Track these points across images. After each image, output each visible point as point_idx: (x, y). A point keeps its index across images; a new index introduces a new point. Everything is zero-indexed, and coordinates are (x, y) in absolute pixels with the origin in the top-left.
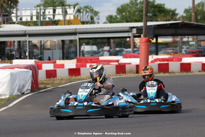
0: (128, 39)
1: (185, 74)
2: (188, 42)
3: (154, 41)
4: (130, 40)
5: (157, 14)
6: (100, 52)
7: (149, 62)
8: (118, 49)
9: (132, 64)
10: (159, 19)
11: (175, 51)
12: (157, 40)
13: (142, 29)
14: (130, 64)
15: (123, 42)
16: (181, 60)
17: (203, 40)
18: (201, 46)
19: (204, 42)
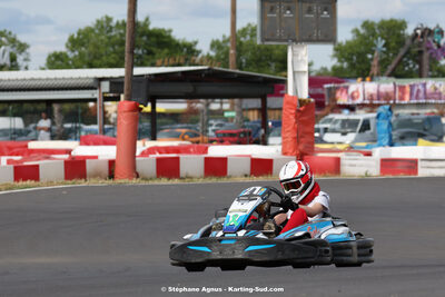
0: (91, 104)
1: (214, 180)
2: (220, 113)
3: (148, 109)
4: (95, 106)
5: (154, 49)
6: (29, 132)
7: (138, 153)
8: (68, 126)
9: (100, 158)
10: (159, 62)
11: (193, 131)
12: (154, 107)
13: (122, 83)
14: (96, 157)
15: (80, 111)
16: (206, 151)
17: (253, 109)
18: (248, 120)
19: (256, 113)
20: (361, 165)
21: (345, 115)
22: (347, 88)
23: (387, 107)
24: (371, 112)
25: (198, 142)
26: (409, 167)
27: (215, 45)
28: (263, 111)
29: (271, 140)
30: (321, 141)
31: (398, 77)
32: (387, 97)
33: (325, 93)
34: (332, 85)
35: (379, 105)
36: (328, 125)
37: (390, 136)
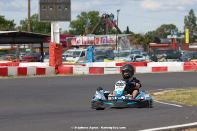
1: (22, 77)
2: (24, 49)
11: (13, 57)
16: (18, 65)
17: (38, 48)
18: (36, 52)
19: (39, 49)
20: (81, 70)
21: (75, 50)
22: (75, 39)
23: (92, 46)
24: (85, 48)
25: (15, 61)
26: (101, 70)
27: (22, 22)
28: (42, 48)
29: (45, 60)
30: (65, 60)
31: (96, 34)
32: (92, 42)
33: (67, 41)
34: (69, 38)
35: (89, 46)
36: (68, 54)
37: (93, 58)
